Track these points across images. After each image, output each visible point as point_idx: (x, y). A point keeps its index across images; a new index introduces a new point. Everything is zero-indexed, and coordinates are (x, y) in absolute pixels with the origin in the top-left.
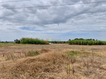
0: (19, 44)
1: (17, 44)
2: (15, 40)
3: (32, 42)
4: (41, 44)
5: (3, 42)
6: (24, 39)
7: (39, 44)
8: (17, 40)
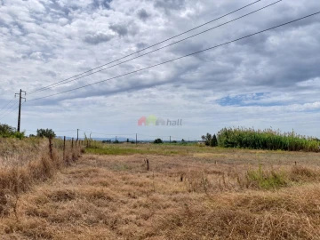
0: (214, 148)
1: (209, 147)
2: (203, 137)
3: (254, 143)
4: (286, 149)
5: (175, 142)
6: (227, 133)
7: (280, 148)
8: (209, 136)
